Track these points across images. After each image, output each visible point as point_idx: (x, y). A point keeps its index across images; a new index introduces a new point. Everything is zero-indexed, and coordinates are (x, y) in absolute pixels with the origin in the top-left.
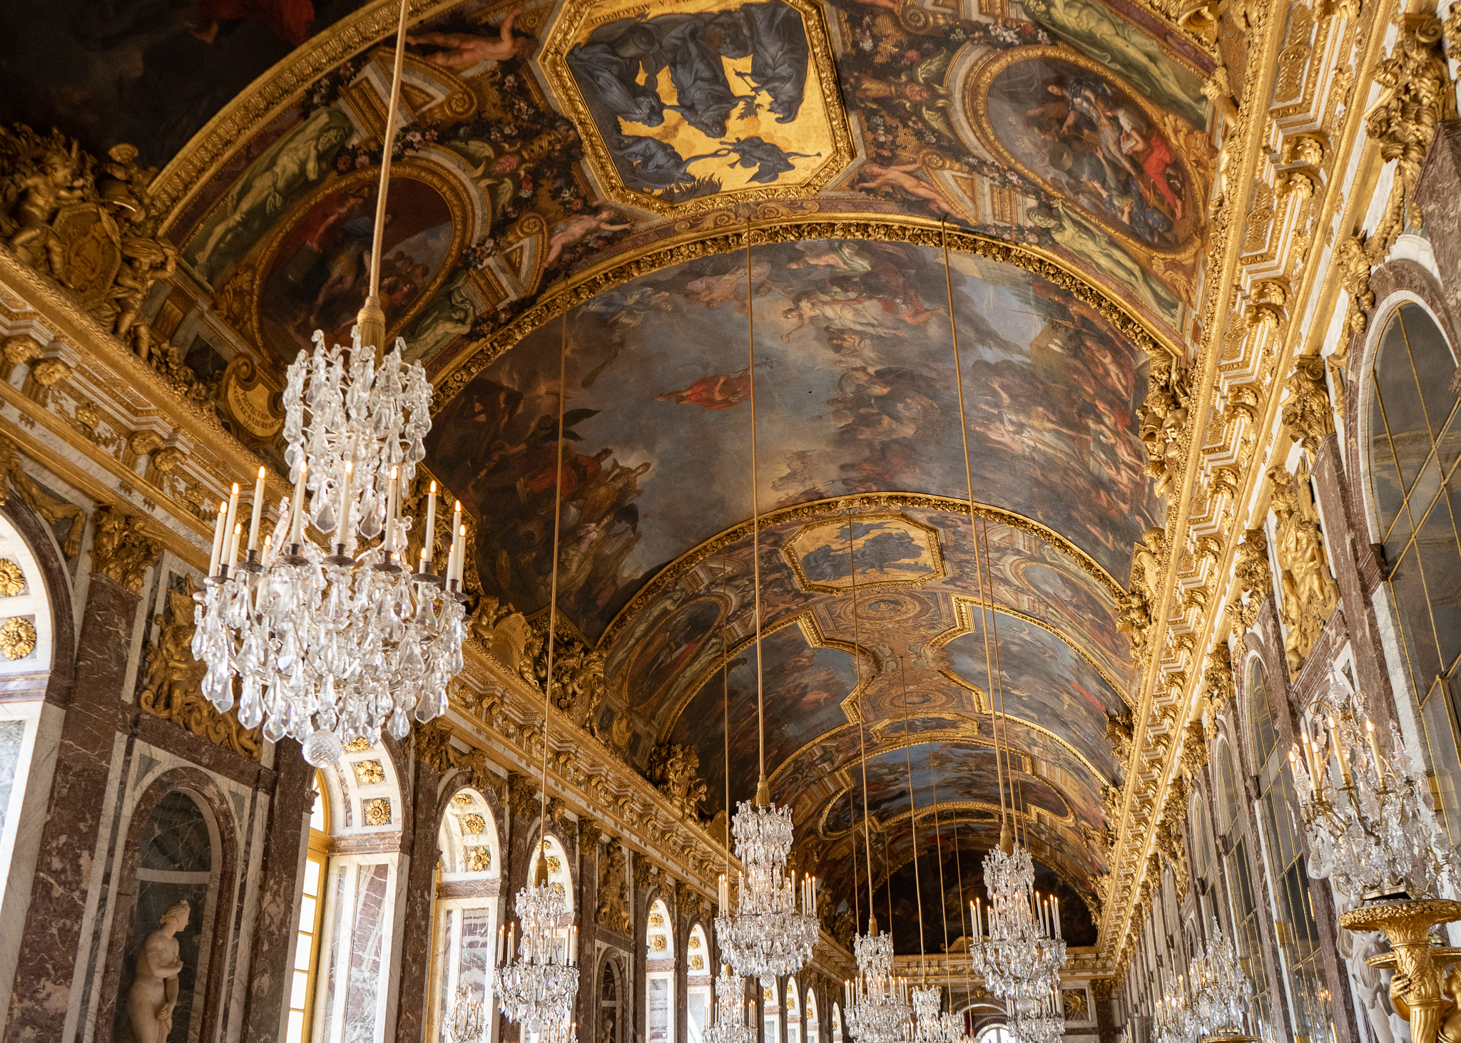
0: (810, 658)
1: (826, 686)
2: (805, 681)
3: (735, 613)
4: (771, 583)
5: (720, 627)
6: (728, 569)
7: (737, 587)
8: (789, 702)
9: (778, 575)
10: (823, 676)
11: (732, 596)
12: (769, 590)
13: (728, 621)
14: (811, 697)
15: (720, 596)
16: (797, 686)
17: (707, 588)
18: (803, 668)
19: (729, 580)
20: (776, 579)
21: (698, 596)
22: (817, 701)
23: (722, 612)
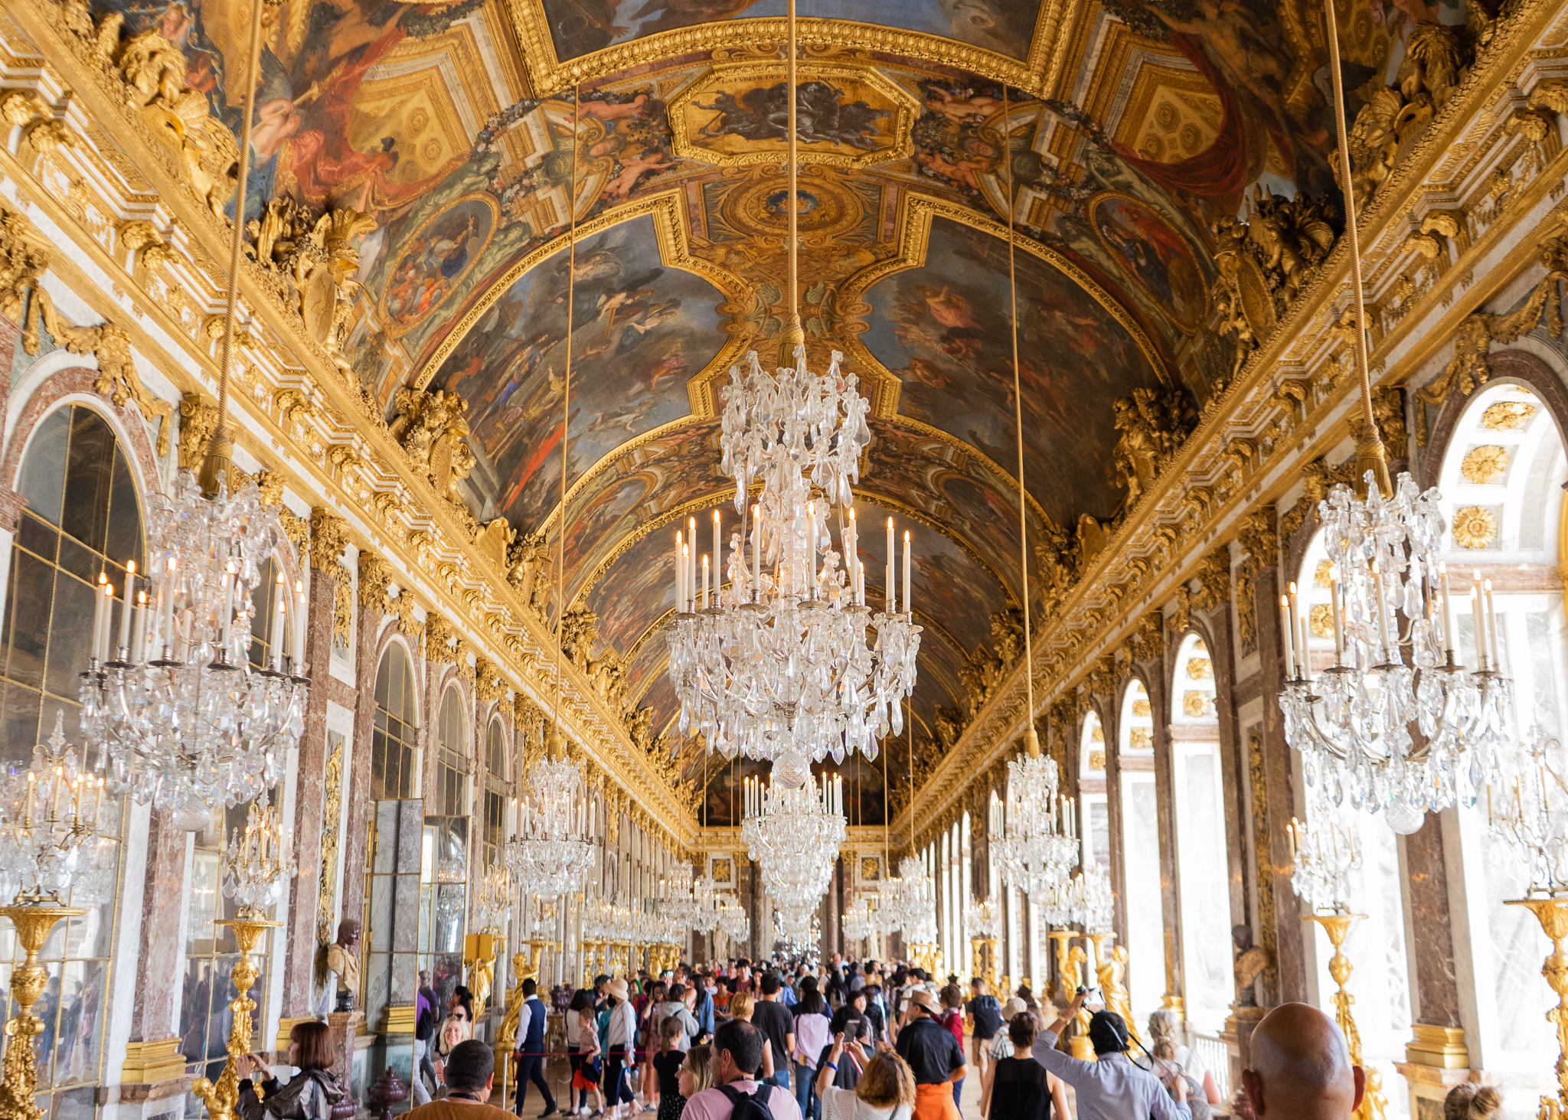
0: (911, 368)
1: (921, 316)
2: (939, 348)
3: (940, 465)
4: (893, 457)
5: (960, 472)
6: (914, 492)
7: (920, 477)
8: (978, 344)
9: (883, 457)
10: (915, 333)
11: (929, 477)
12: (900, 452)
13: (950, 467)
14: (950, 318)
15: (936, 485)
16: (951, 351)
17: (939, 499)
18: (929, 366)
19: (923, 487)
20: (887, 455)
21: (948, 503)
22: (949, 303)
23: (947, 476)
